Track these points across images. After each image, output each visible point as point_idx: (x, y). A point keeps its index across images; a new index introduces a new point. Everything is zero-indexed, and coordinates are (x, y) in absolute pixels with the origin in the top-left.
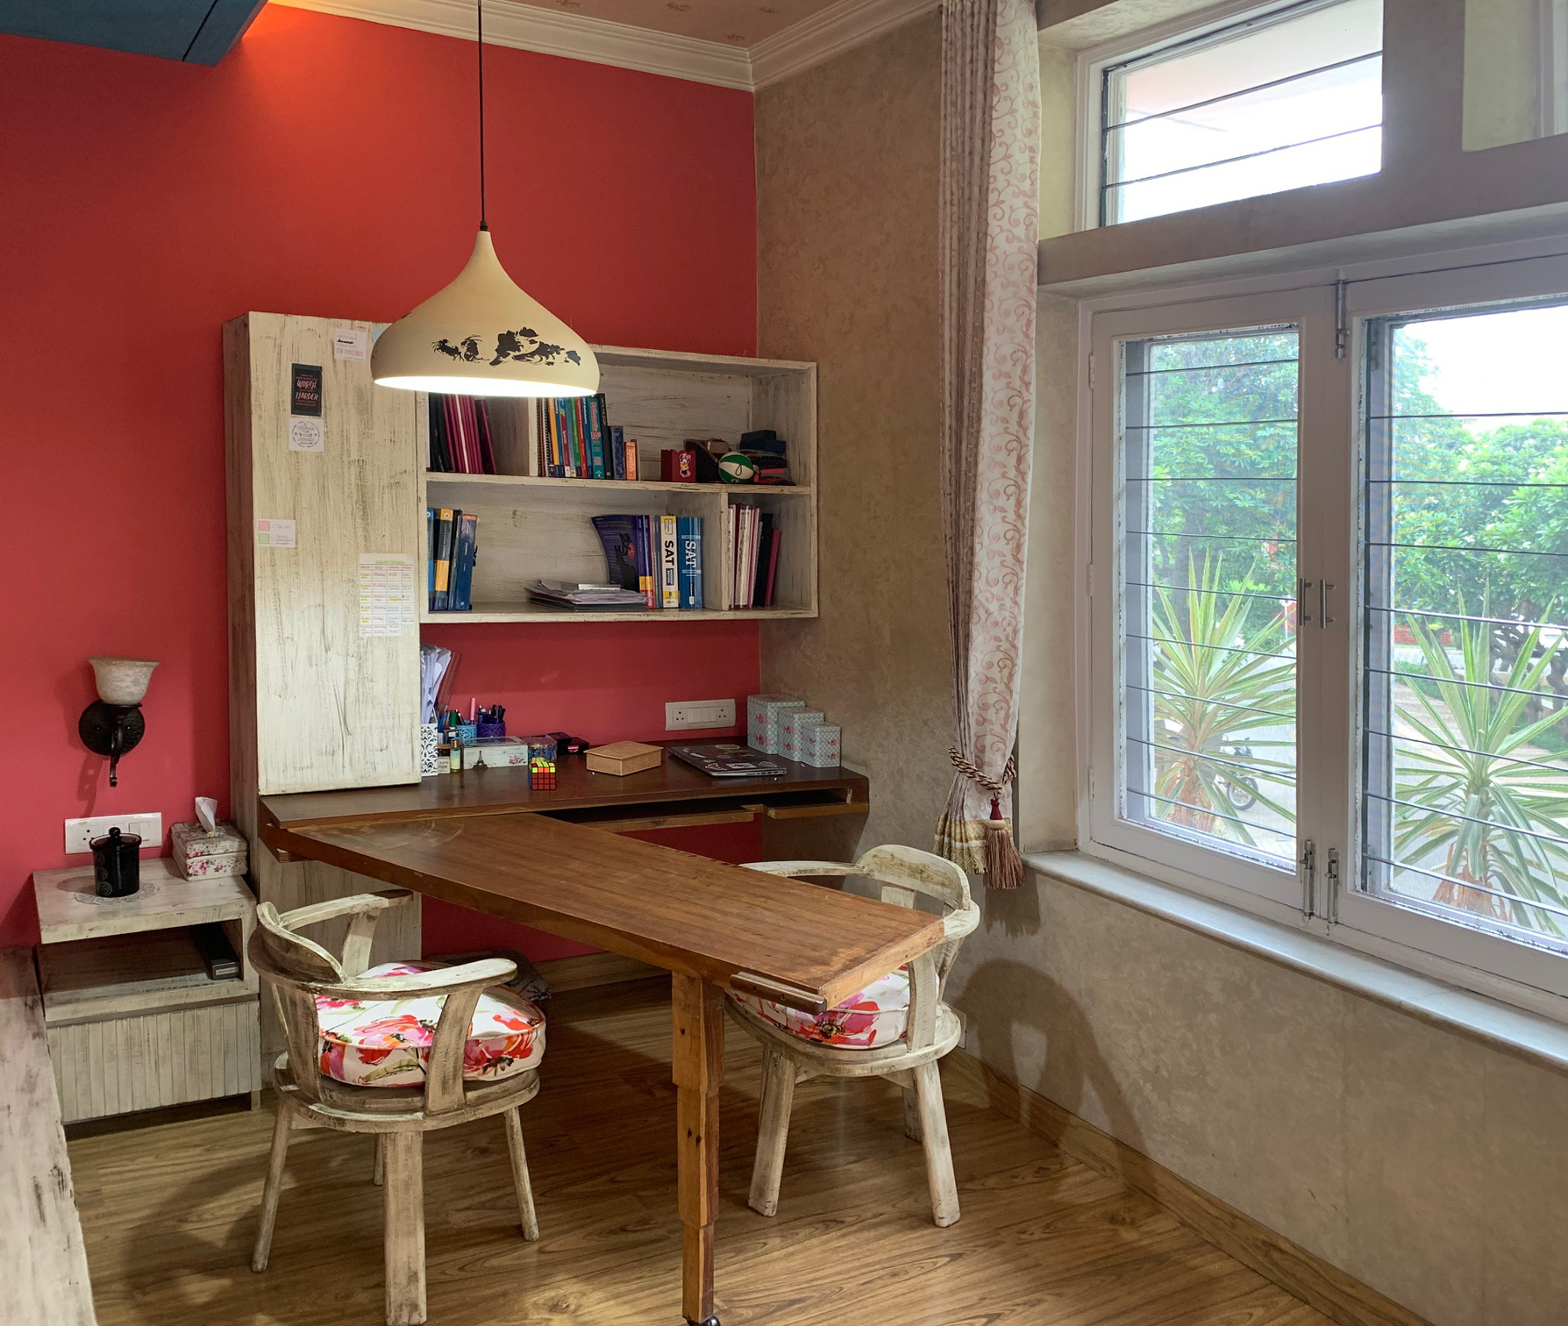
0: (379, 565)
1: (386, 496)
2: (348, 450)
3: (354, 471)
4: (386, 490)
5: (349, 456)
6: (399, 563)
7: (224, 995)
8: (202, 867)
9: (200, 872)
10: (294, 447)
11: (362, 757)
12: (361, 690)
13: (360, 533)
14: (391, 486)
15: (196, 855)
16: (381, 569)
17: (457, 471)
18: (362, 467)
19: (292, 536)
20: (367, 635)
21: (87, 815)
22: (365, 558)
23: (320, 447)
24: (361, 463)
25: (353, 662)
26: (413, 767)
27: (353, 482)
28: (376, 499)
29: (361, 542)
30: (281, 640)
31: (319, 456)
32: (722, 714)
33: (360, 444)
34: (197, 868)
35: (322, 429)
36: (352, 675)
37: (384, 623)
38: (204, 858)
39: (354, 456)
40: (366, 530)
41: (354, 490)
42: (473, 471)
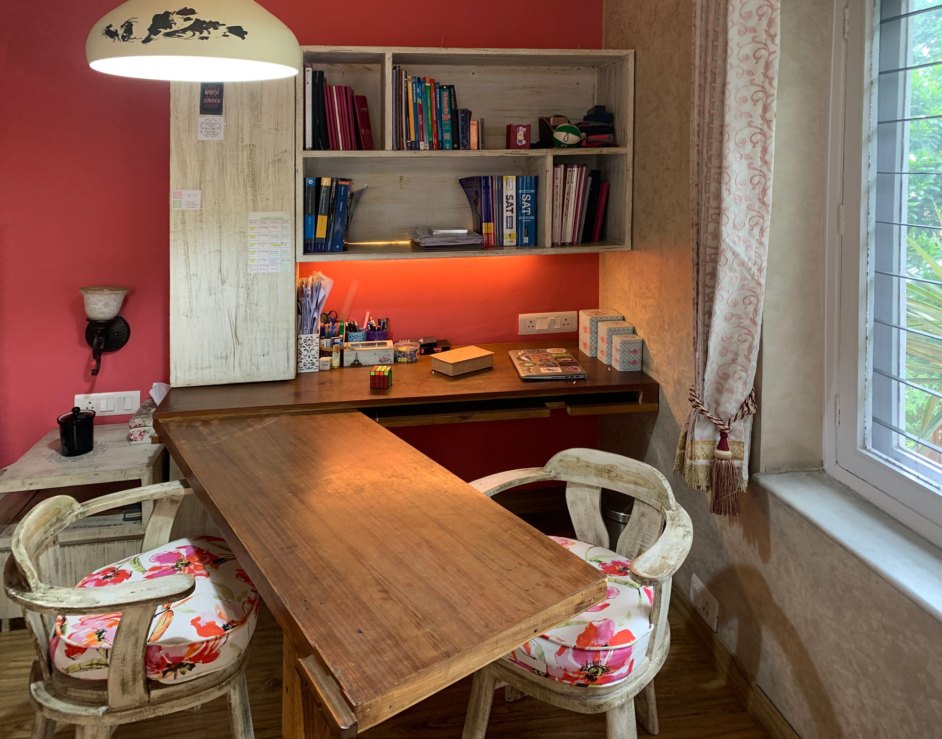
0: (263, 221)
1: (270, 170)
2: (242, 138)
3: (246, 154)
4: (271, 165)
5: (243, 142)
6: (279, 219)
7: (127, 534)
8: (140, 435)
9: (139, 438)
10: (201, 137)
11: (248, 361)
12: (248, 312)
13: (250, 197)
14: (274, 162)
15: (136, 427)
16: (265, 223)
17: (333, 149)
18: (251, 150)
19: (198, 200)
20: (254, 272)
21: (90, 391)
22: (253, 216)
23: (221, 136)
24: (252, 147)
25: (242, 292)
26: (288, 368)
27: (245, 160)
28: (263, 173)
29: (251, 204)
30: (188, 276)
31: (220, 143)
32: (566, 323)
33: (251, 133)
34: (137, 436)
35: (223, 124)
36: (242, 301)
37: (267, 262)
38: (142, 429)
39: (247, 142)
40: (254, 195)
41: (245, 165)
42: (346, 148)
